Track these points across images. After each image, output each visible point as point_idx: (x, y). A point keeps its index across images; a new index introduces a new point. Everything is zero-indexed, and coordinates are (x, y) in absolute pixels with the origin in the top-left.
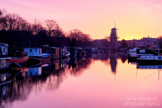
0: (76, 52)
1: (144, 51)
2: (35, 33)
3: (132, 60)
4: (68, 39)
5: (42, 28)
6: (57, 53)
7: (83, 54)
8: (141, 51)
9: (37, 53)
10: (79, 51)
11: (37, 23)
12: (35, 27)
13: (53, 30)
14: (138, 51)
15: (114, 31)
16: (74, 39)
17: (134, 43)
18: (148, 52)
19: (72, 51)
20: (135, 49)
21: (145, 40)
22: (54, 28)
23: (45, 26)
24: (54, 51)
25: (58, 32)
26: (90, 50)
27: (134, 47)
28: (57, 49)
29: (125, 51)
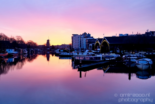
0: (30, 51)
1: (62, 51)
2: (11, 42)
3: (57, 55)
4: (27, 45)
5: (14, 40)
6: (22, 52)
7: (34, 52)
8: (61, 51)
9: (12, 51)
10: (32, 51)
11: (12, 38)
12: (11, 39)
13: (20, 41)
14: (60, 51)
15: (48, 41)
16: (29, 45)
17: (58, 47)
18: (65, 51)
19: (28, 51)
20: (58, 50)
21: (63, 45)
22: (20, 40)
23: (16, 39)
24: (20, 51)
25: (22, 41)
26: (37, 50)
27: (58, 49)
28: (22, 50)
29: (54, 51)
